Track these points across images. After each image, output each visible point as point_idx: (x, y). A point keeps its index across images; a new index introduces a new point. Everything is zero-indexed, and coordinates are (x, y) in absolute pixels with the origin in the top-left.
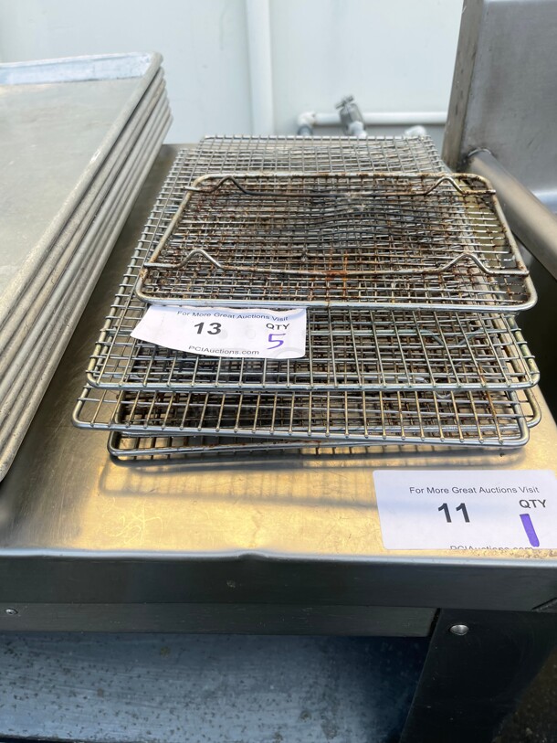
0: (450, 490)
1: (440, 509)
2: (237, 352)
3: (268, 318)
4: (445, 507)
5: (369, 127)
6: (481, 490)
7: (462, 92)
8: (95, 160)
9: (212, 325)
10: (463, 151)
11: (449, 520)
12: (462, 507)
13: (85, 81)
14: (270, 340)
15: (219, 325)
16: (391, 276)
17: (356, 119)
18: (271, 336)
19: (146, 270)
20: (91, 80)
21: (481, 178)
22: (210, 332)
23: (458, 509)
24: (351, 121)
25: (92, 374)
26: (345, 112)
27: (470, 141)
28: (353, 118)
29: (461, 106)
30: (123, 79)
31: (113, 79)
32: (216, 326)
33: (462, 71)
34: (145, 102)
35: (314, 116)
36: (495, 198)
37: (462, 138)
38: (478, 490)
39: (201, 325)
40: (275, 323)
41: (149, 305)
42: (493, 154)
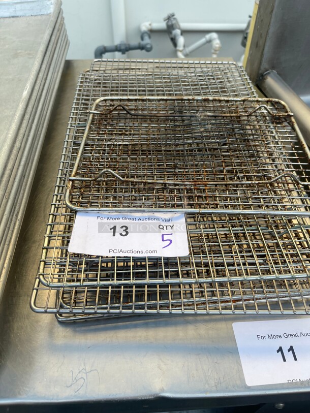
0: (282, 336)
1: (278, 351)
2: (142, 252)
3: (158, 219)
4: (280, 350)
5: (184, 32)
6: (302, 334)
7: (261, 34)
8: (26, 93)
9: (122, 227)
10: (260, 72)
11: (285, 360)
12: (291, 349)
13: (10, 17)
14: (163, 240)
15: (127, 228)
16: (237, 185)
17: (176, 28)
18: (163, 235)
19: (71, 183)
20: (13, 17)
21: (283, 102)
22: (121, 234)
23: (289, 351)
24: (174, 29)
25: (43, 275)
26: (170, 23)
27: (265, 65)
28: (174, 26)
29: (261, 43)
30: (36, 16)
31: (29, 16)
32: (124, 228)
33: (262, 20)
34: (53, 37)
35: (150, 25)
36: (293, 120)
37: (260, 63)
38: (299, 335)
39: (114, 228)
40: (164, 224)
41: (76, 212)
42: (278, 73)
